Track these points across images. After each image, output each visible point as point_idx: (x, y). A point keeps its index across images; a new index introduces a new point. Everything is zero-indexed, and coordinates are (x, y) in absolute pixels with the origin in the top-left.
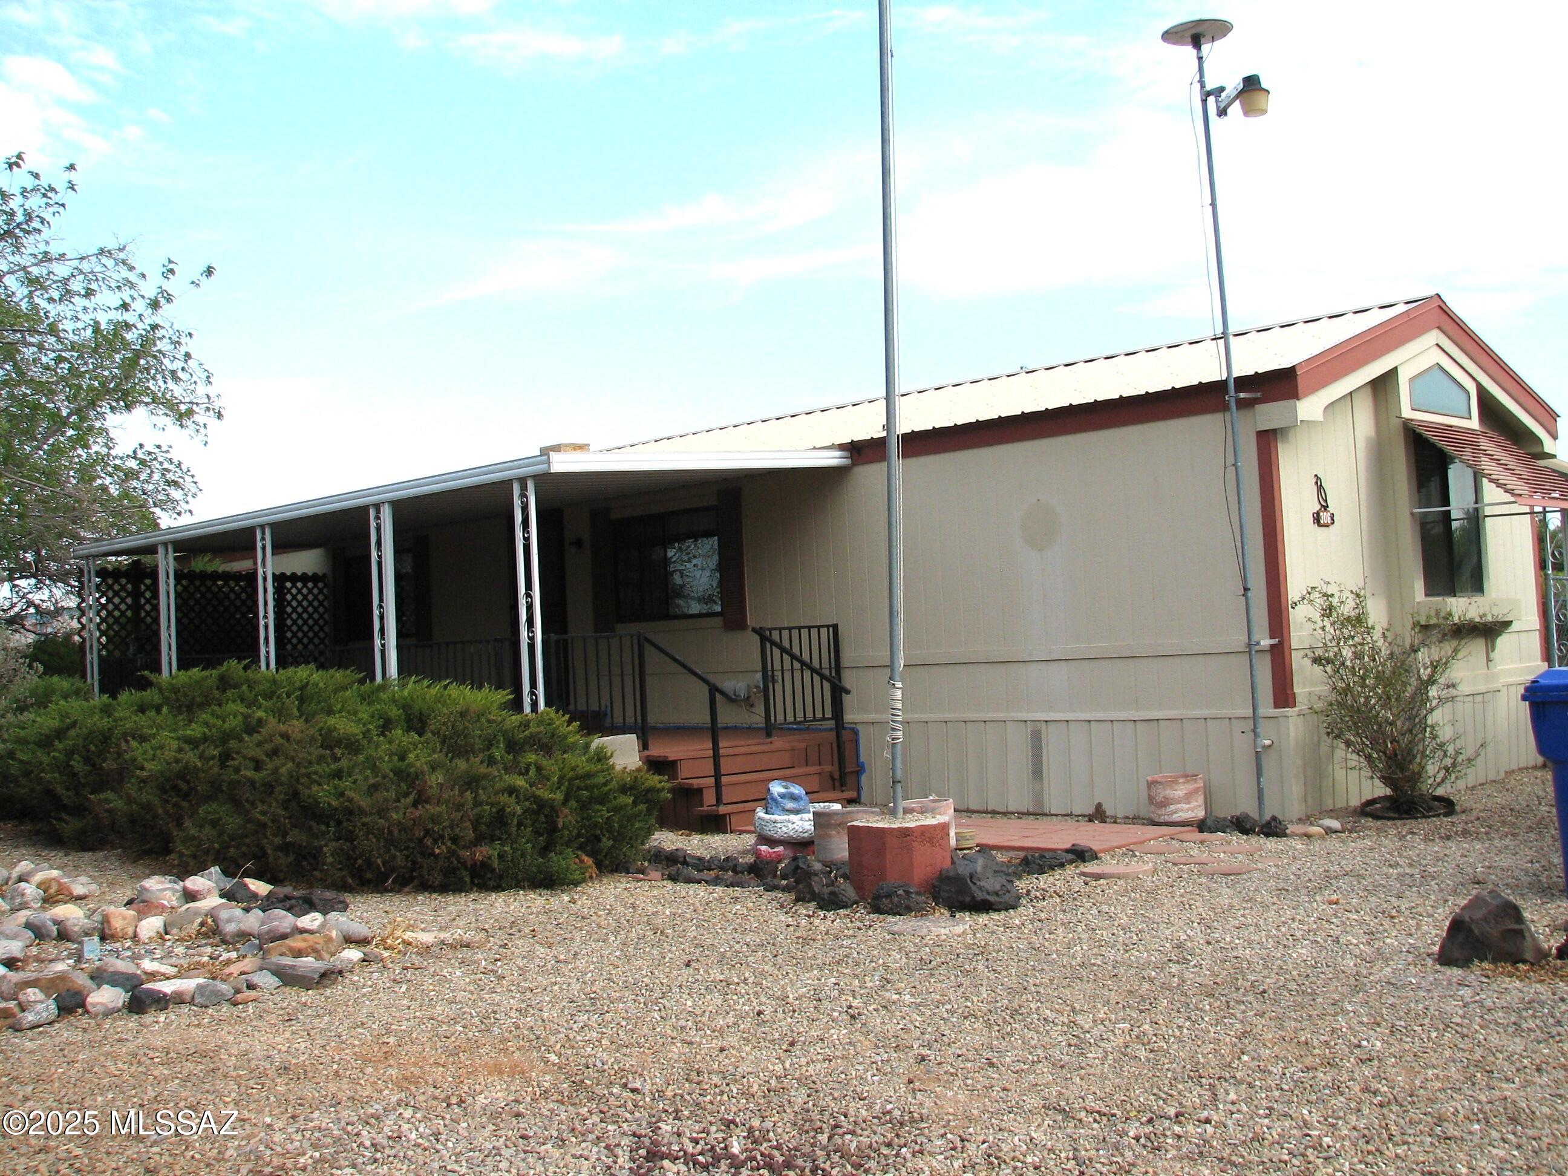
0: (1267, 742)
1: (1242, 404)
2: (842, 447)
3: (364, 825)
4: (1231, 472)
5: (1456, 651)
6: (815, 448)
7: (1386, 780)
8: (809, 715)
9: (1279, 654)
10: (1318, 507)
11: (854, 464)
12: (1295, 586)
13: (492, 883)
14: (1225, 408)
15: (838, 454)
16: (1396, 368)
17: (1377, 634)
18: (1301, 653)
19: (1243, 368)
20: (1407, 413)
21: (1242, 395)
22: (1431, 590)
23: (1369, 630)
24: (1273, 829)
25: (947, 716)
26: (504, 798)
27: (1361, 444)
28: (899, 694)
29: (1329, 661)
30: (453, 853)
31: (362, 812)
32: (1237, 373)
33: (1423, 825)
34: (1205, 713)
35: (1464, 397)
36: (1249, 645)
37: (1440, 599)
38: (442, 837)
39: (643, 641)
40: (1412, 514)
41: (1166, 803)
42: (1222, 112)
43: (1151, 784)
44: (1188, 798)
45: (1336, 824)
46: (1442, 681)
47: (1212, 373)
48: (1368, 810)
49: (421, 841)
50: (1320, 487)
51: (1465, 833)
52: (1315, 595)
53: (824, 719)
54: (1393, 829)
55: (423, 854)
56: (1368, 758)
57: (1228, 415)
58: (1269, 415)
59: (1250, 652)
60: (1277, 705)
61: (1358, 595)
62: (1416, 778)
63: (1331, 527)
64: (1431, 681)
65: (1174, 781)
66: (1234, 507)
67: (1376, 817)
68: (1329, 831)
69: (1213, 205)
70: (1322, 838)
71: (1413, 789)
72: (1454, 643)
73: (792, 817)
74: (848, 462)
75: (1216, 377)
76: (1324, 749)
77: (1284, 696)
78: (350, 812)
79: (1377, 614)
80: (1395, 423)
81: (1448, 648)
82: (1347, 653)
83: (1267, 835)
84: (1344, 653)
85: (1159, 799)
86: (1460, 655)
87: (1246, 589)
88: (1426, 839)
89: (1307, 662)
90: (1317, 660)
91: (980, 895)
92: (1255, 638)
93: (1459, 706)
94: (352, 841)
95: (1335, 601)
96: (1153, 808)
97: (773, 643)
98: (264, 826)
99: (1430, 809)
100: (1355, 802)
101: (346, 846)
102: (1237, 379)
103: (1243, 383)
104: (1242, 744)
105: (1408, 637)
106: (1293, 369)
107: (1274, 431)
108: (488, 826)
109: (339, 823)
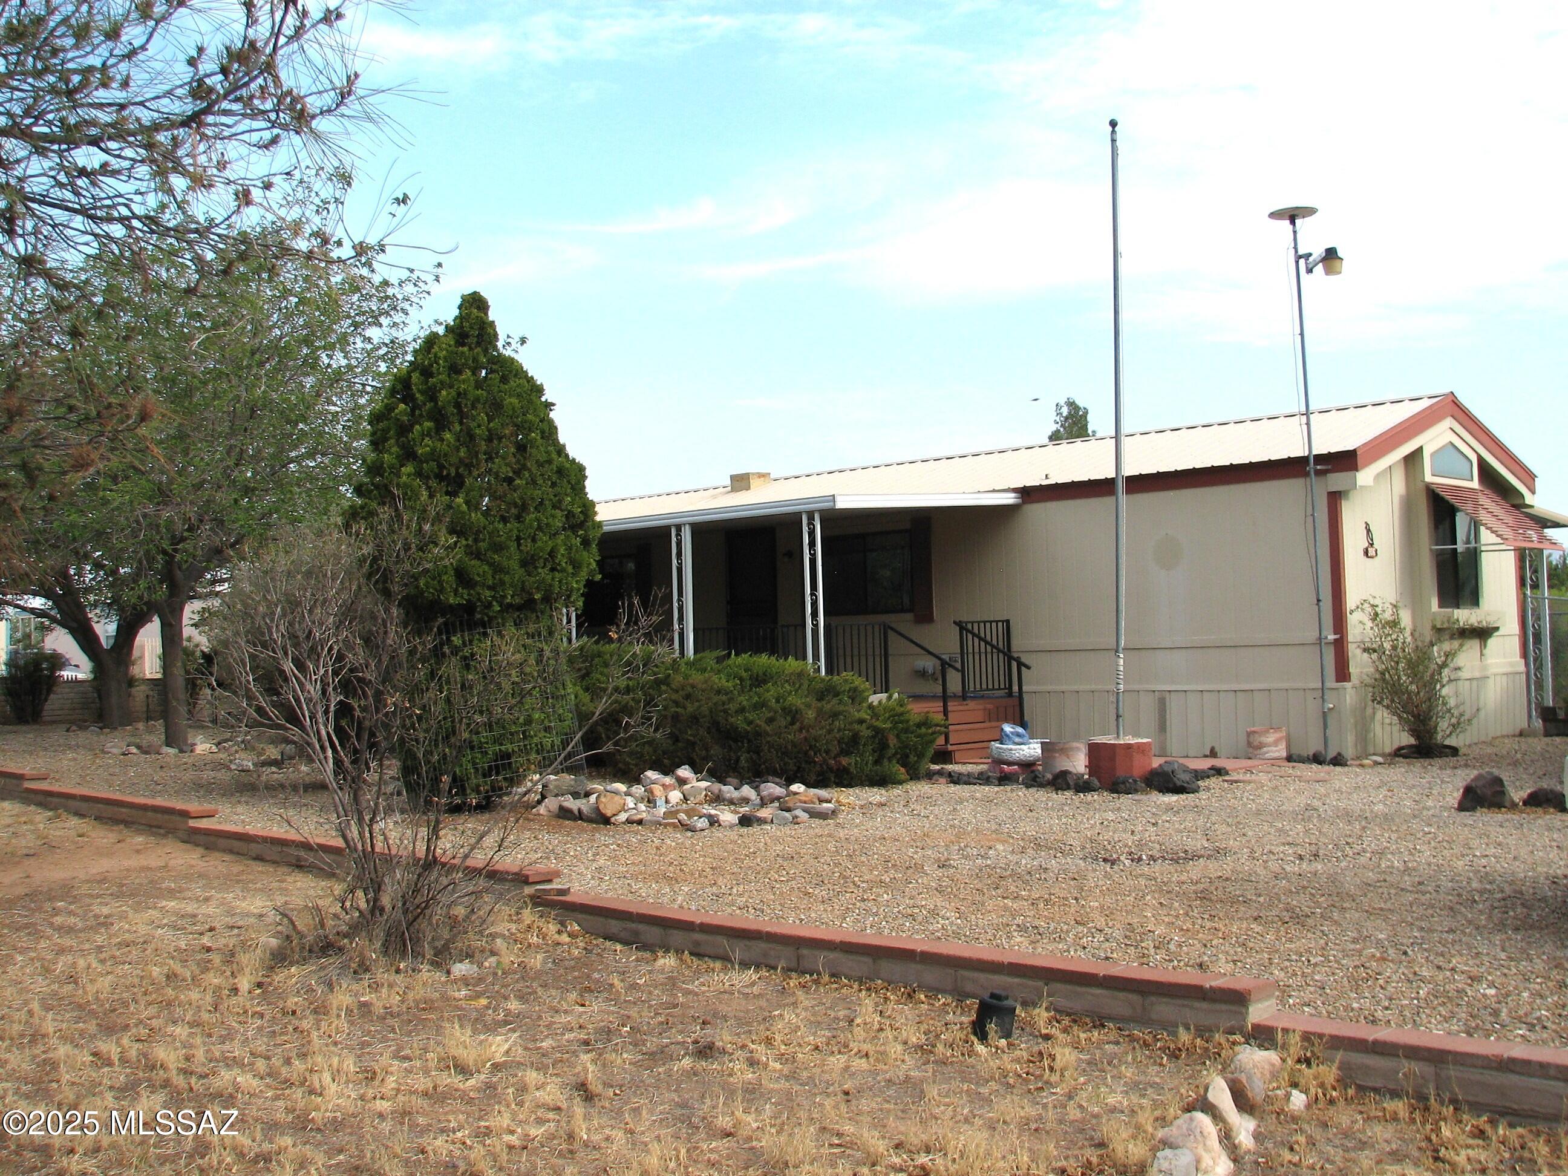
0: (1331, 706)
1: (1318, 473)
2: (1015, 490)
3: (768, 742)
4: (1310, 519)
5: (1461, 645)
6: (994, 491)
7: (1414, 732)
8: (984, 686)
9: (1340, 646)
10: (1367, 544)
11: (1024, 502)
12: (1351, 600)
13: (845, 782)
14: (1307, 474)
15: (1013, 495)
16: (1421, 448)
17: (1407, 633)
18: (1355, 645)
19: (1321, 447)
20: (1429, 478)
21: (1319, 467)
22: (1441, 605)
23: (1402, 630)
24: (1338, 761)
25: (1093, 687)
26: (856, 727)
27: (1396, 500)
28: (1121, 662)
29: (1375, 651)
30: (825, 760)
31: (768, 734)
32: (1315, 452)
33: (1438, 762)
34: (1286, 685)
35: (1468, 464)
36: (1320, 639)
37: (1449, 610)
38: (820, 750)
39: (886, 628)
40: (1431, 550)
41: (1261, 746)
42: (1310, 271)
43: (1249, 734)
44: (1276, 743)
45: (1380, 759)
46: (1452, 665)
47: (1297, 450)
48: (1400, 753)
49: (806, 753)
50: (1368, 531)
51: (1466, 766)
52: (1366, 605)
53: (999, 689)
54: (1417, 765)
55: (806, 762)
56: (1400, 718)
57: (1308, 479)
58: (1336, 481)
59: (1320, 644)
60: (1338, 681)
61: (1395, 606)
62: (1432, 732)
63: (1376, 559)
64: (1444, 665)
65: (1267, 731)
66: (1311, 546)
67: (1405, 757)
68: (1376, 763)
69: (1302, 334)
70: (1370, 766)
71: (1431, 738)
72: (1460, 641)
73: (1022, 747)
74: (1019, 501)
75: (1302, 455)
76: (1369, 711)
77: (1342, 674)
78: (758, 734)
79: (1406, 619)
80: (1421, 486)
81: (1456, 644)
82: (1387, 646)
83: (1334, 765)
84: (1385, 645)
85: (1256, 743)
86: (1464, 648)
87: (1319, 600)
88: (1441, 768)
89: (1358, 652)
90: (1365, 650)
91: (1179, 783)
92: (1324, 634)
93: (1460, 683)
94: (758, 753)
95: (1379, 610)
96: (1251, 750)
97: (968, 631)
98: (693, 744)
99: (1441, 753)
100: (1388, 750)
101: (754, 757)
102: (1315, 456)
103: (1320, 459)
104: (1312, 706)
105: (1428, 635)
106: (1355, 451)
107: (1340, 492)
108: (846, 745)
109: (749, 741)
